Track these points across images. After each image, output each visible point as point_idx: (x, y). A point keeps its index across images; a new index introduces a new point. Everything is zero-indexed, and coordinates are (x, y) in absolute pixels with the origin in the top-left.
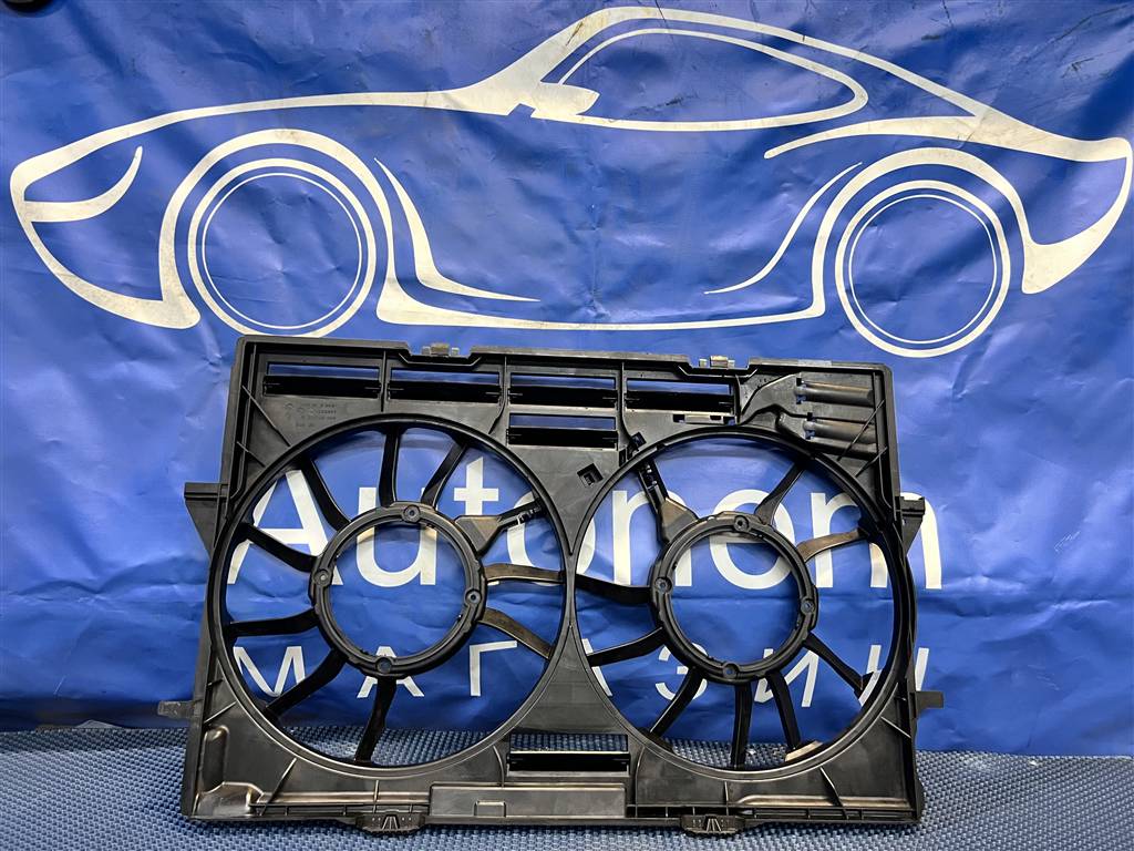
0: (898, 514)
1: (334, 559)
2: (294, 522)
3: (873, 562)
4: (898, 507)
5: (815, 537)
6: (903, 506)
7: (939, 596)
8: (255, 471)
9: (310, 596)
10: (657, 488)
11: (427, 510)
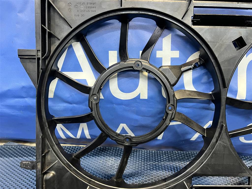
1: (100, 89)
2: (78, 69)
8: (55, 43)
9: (90, 107)
11: (145, 63)
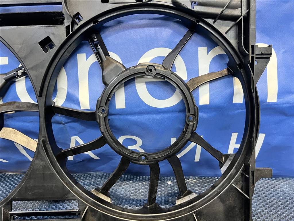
0: (253, 57)
3: (235, 88)
4: (253, 53)
5: (200, 74)
6: (256, 52)
7: (275, 106)
10: (101, 50)
